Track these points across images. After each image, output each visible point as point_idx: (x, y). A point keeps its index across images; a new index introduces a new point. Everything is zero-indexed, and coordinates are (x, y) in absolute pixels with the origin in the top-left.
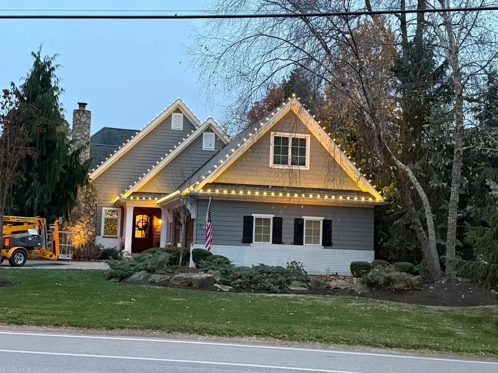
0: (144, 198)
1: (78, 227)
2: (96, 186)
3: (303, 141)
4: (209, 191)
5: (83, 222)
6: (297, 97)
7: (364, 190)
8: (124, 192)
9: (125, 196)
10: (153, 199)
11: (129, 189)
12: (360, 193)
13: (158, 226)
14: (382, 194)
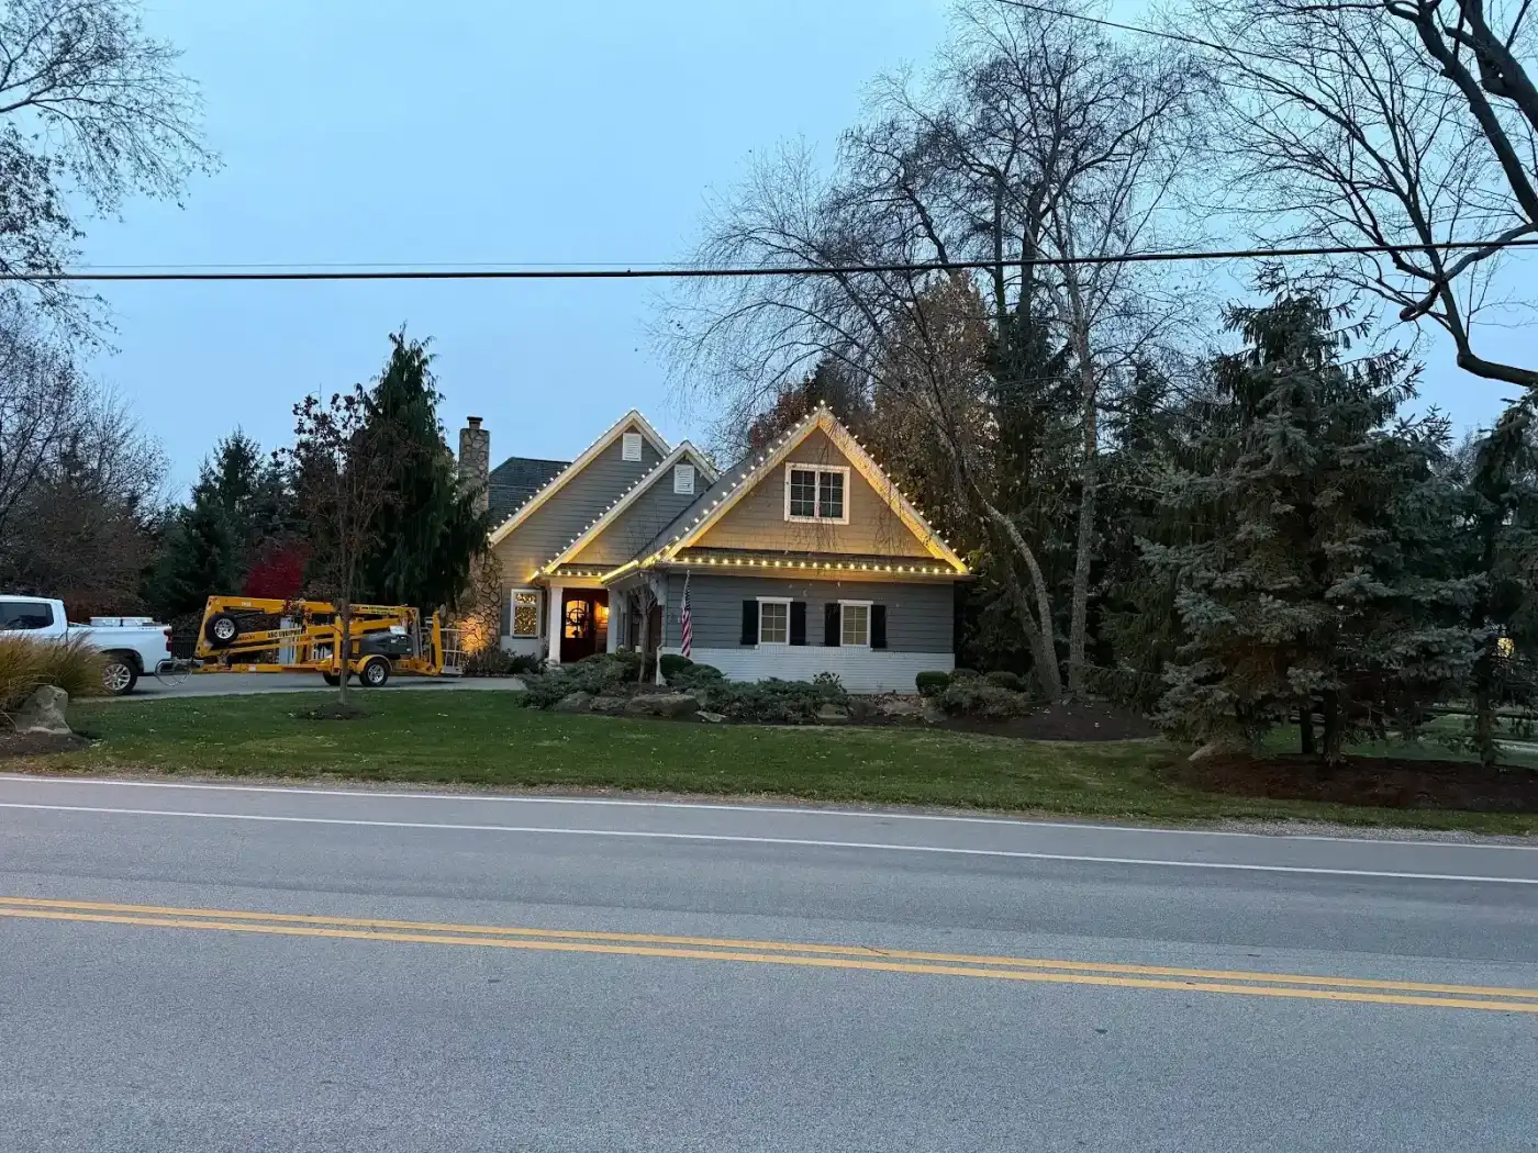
0: (579, 574)
1: (472, 622)
2: (501, 554)
3: (839, 478)
4: (686, 561)
5: (479, 614)
6: (827, 405)
7: (937, 555)
8: (546, 564)
9: (549, 570)
10: (594, 574)
11: (554, 558)
12: (931, 561)
13: (602, 619)
14: (966, 563)
